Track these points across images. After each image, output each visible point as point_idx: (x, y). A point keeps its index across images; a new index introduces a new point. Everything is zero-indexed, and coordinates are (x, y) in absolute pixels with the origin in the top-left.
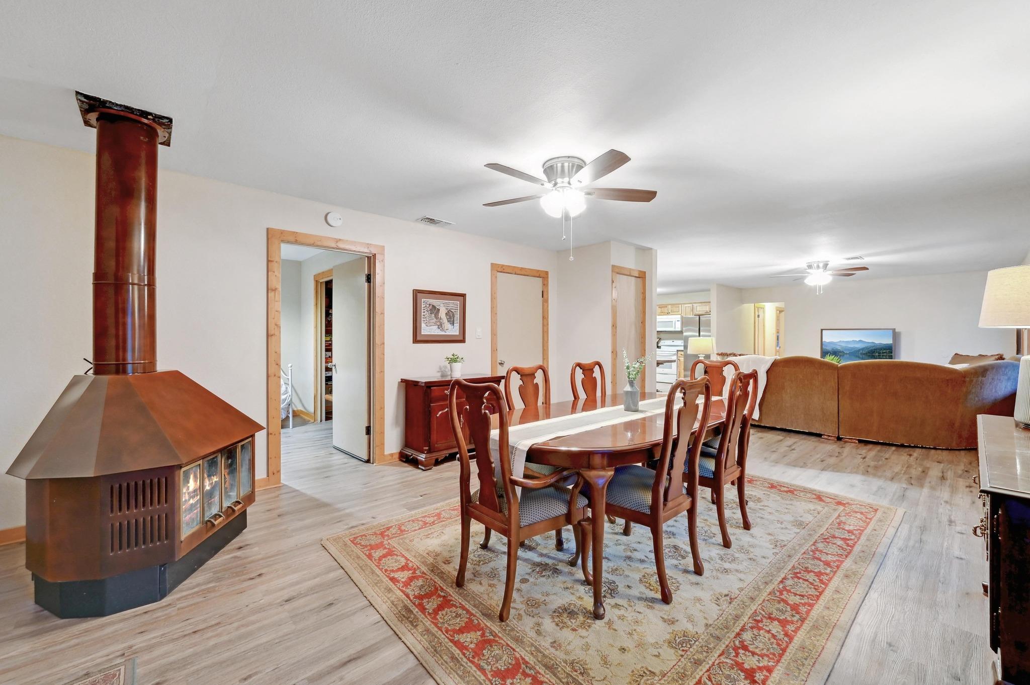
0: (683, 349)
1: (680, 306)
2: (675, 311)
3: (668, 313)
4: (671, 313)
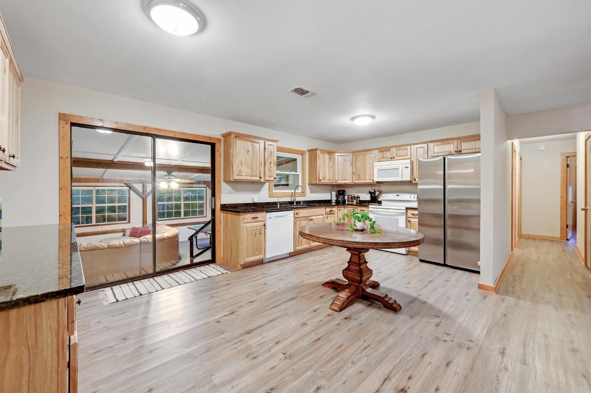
0: (417, 207)
1: (409, 147)
2: (401, 154)
3: (392, 158)
4: (396, 158)
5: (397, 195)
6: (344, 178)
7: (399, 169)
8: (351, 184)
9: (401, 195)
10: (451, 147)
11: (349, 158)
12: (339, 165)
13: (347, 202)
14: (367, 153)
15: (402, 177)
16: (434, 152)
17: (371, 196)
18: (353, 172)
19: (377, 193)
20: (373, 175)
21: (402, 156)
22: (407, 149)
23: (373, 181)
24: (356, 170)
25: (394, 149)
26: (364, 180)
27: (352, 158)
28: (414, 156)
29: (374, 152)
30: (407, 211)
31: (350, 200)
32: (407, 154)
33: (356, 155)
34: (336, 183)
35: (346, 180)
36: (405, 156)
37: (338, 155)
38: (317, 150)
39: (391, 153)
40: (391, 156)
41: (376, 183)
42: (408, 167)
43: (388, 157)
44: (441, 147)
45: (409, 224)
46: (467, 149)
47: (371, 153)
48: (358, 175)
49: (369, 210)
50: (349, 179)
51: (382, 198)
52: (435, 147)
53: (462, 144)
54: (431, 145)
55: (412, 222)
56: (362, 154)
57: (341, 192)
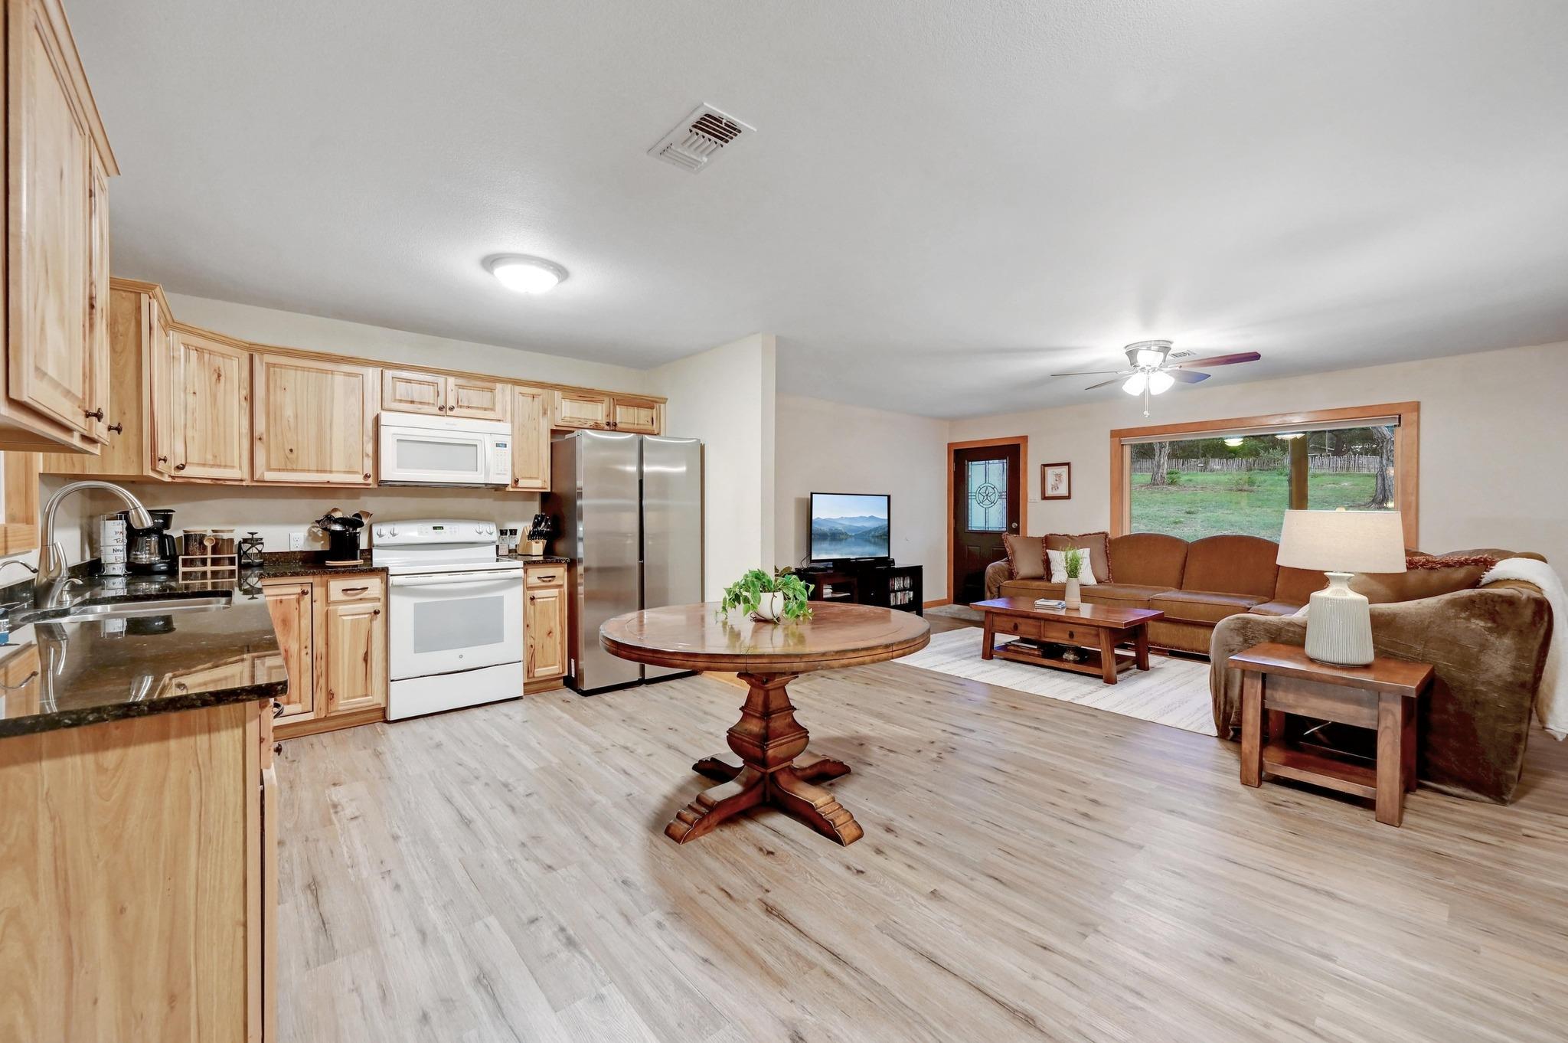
2: (476, 403)
3: (444, 409)
4: (459, 411)
5: (435, 528)
6: (215, 457)
7: (476, 446)
8: (244, 484)
9: (447, 526)
10: (597, 412)
11: (235, 369)
12: (192, 392)
13: (184, 565)
14: (334, 369)
15: (487, 473)
16: (563, 416)
17: (334, 533)
18: (256, 434)
19: (365, 521)
20: (365, 458)
21: (478, 408)
22: (492, 390)
23: (367, 476)
24: (271, 426)
25: (451, 380)
26: (318, 471)
27: (246, 373)
28: (512, 415)
29: (372, 374)
30: (526, 572)
31: (206, 558)
32: (494, 404)
33: (269, 365)
34: (173, 477)
35: (223, 464)
36: (485, 409)
37: (184, 342)
38: (140, 293)
39: (438, 392)
40: (441, 403)
41: (376, 486)
42: (505, 446)
43: (429, 404)
44: (576, 405)
45: (532, 607)
46: (625, 423)
47: (356, 375)
48: (288, 451)
49: (392, 584)
50: (236, 464)
51: (376, 540)
52: (564, 403)
53: (618, 409)
54: (558, 394)
55: (539, 600)
56: (309, 369)
57: (161, 521)
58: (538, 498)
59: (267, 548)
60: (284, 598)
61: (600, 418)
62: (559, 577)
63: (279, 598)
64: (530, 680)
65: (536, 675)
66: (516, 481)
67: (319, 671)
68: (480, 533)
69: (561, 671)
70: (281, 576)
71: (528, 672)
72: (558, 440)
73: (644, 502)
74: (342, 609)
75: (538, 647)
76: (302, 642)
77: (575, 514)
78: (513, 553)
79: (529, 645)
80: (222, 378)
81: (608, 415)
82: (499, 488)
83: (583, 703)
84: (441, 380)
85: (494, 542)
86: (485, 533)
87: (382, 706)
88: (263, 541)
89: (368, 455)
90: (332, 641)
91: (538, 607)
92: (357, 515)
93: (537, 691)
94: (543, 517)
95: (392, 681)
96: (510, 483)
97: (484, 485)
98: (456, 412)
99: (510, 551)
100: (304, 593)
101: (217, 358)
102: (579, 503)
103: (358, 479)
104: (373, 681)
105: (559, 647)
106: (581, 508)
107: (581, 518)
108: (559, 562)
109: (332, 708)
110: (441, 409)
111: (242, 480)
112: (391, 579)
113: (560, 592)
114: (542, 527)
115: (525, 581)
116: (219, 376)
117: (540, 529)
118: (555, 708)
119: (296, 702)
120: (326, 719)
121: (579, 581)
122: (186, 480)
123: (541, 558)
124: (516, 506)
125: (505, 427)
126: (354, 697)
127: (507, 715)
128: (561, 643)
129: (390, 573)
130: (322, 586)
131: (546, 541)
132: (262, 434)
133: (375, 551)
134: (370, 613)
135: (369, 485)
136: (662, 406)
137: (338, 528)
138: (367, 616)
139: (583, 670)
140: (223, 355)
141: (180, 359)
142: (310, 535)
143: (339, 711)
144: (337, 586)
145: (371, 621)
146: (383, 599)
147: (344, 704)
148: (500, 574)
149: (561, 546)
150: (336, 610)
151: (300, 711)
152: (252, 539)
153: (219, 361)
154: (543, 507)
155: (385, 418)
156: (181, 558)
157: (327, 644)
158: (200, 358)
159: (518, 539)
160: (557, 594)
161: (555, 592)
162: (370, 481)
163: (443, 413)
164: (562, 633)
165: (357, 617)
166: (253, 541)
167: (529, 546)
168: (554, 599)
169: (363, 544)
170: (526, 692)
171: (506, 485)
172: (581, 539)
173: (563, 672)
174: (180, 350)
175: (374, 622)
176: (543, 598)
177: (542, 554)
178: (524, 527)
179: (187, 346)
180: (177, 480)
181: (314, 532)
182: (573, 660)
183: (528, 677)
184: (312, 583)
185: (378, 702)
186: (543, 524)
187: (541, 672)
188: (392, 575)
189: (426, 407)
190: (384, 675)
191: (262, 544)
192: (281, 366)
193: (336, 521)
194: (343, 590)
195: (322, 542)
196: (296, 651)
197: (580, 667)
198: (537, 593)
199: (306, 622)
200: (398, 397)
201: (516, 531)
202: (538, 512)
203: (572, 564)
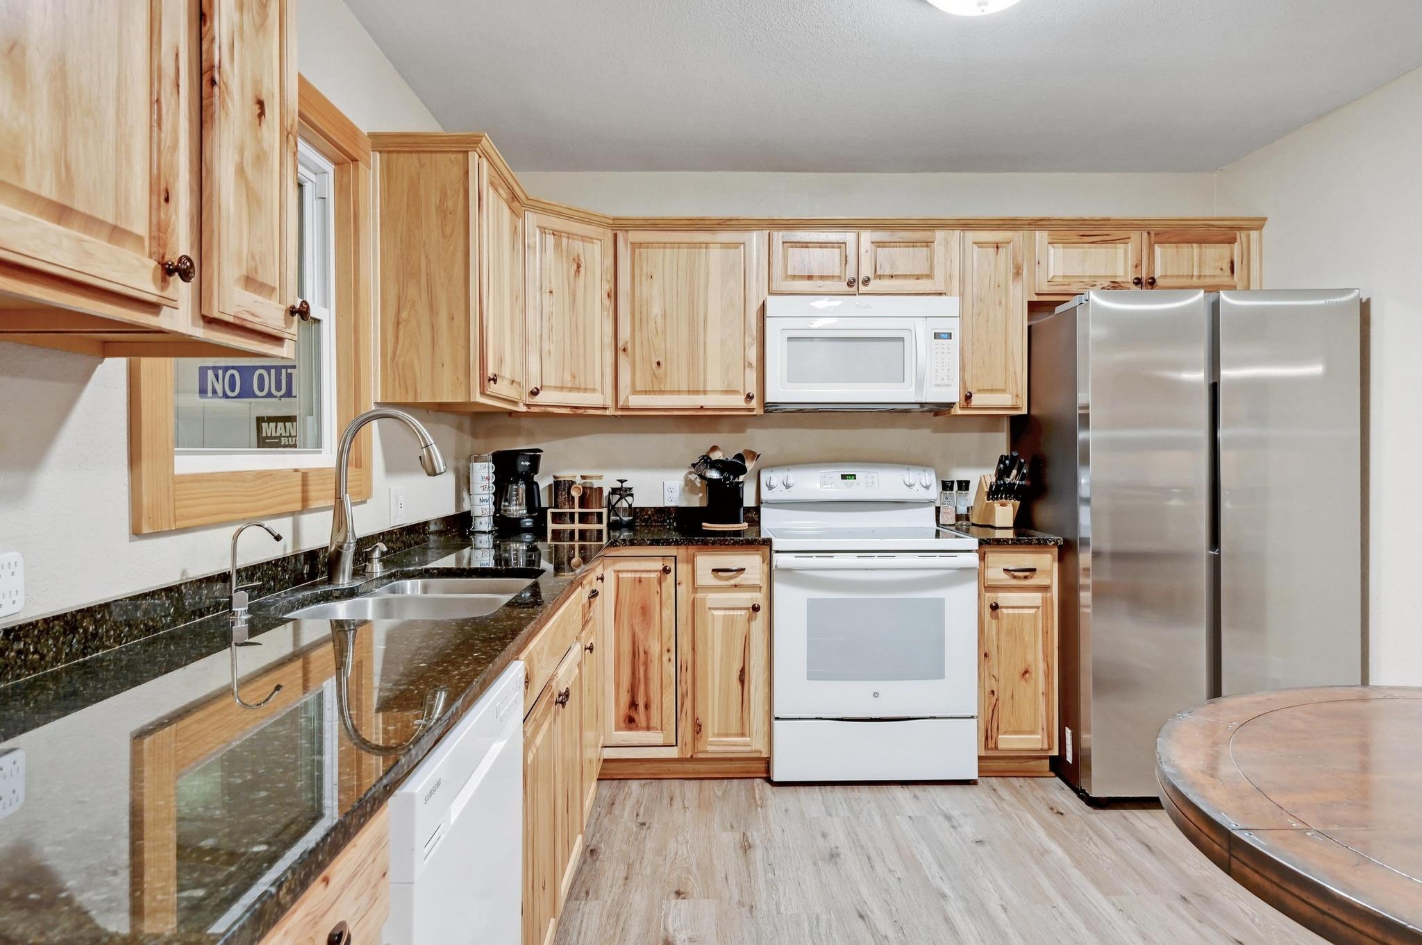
3: (854, 283)
5: (844, 477)
6: (573, 377)
7: (902, 339)
8: (608, 413)
9: (861, 474)
10: (1117, 261)
11: (596, 256)
12: (548, 290)
13: (554, 521)
14: (708, 241)
15: (920, 385)
16: (1051, 275)
17: (711, 482)
18: (620, 345)
19: (749, 465)
20: (747, 369)
21: (905, 276)
22: (928, 244)
23: (749, 397)
24: (637, 329)
25: (867, 236)
26: (689, 392)
27: (610, 260)
28: (962, 280)
29: (755, 240)
30: (982, 558)
31: (574, 513)
32: (932, 267)
33: (635, 246)
34: (528, 406)
35: (583, 386)
36: (918, 277)
37: (539, 224)
38: (467, 152)
39: (846, 257)
40: (851, 273)
41: (761, 412)
42: (950, 336)
43: (833, 277)
44: (1075, 252)
45: (994, 622)
46: (1172, 276)
47: (736, 245)
48: (655, 365)
49: (776, 566)
50: (598, 386)
51: (766, 495)
52: (1052, 251)
53: (1158, 249)
54: (1041, 237)
55: (1005, 611)
56: (679, 244)
57: (528, 463)
58: (1006, 425)
59: (638, 502)
60: (644, 575)
61: (1120, 272)
62: (1043, 571)
63: (638, 575)
64: (990, 753)
65: (1000, 746)
66: (968, 398)
67: (684, 688)
68: (910, 486)
69: (1046, 747)
70: (639, 545)
71: (987, 738)
72: (1043, 319)
73: (1221, 434)
74: (713, 598)
75: (1004, 697)
76: (664, 642)
77: (1075, 456)
78: (963, 523)
79: (988, 690)
80: (582, 270)
81: (1138, 266)
82: (940, 409)
83: (1091, 825)
84: (849, 237)
85: (931, 502)
86: (917, 486)
87: (765, 755)
88: (633, 491)
89: (750, 365)
90: (699, 644)
91: (1004, 623)
92: (739, 456)
93: (1002, 774)
94: (1013, 460)
95: (777, 719)
96: (957, 400)
97: (917, 406)
98: (874, 285)
99: (958, 518)
100: (666, 571)
101: (577, 242)
102: (1081, 435)
103: (738, 401)
104: (752, 713)
105: (1042, 701)
106: (1086, 445)
107: (1086, 461)
108: (1042, 544)
109: (700, 747)
110: (850, 284)
111: (605, 408)
112: (775, 556)
113: (1044, 600)
114: (1013, 477)
115: (981, 575)
116: (579, 266)
117: (1008, 480)
118: (1034, 823)
119: (657, 729)
120: (692, 759)
121: (1083, 580)
122: (542, 409)
123: (1010, 534)
124: (971, 439)
125: (950, 304)
126: (727, 735)
127: (948, 818)
128: (1047, 694)
129: (775, 548)
130: (687, 562)
131: (1018, 503)
132: (627, 343)
133: (764, 511)
134: (748, 609)
135: (752, 410)
136: (1254, 235)
137: (714, 474)
138: (743, 612)
139: (1090, 750)
140: (583, 238)
141: (535, 248)
142: (686, 485)
143: (707, 752)
144: (707, 561)
145: (750, 620)
146: (765, 589)
147: (715, 743)
148: (938, 560)
149: (1045, 513)
150: (704, 600)
151: (661, 742)
152: (620, 489)
153: (578, 246)
154: (1014, 441)
155: (773, 304)
156: (550, 511)
157: (693, 649)
158: (558, 245)
159: (971, 496)
160: (1039, 602)
161: (1036, 598)
162: (754, 403)
163: (854, 289)
164: (1048, 675)
165: (731, 612)
166: (622, 491)
167: (990, 512)
168: (1033, 611)
169: (749, 500)
170: (983, 772)
171: (951, 405)
172: (1087, 501)
173: (1050, 749)
174: (535, 236)
175: (753, 623)
176: (1014, 607)
177: (1011, 525)
178: (982, 476)
179: (543, 230)
180: (534, 410)
181: (691, 480)
182: (1068, 732)
183: (986, 747)
184: (676, 557)
185: (758, 748)
186: (1015, 472)
187: (1009, 742)
188: (777, 552)
189: (829, 282)
190: (767, 708)
191: (632, 495)
192: (647, 245)
193: (714, 465)
194: (713, 570)
195: (701, 495)
196: (657, 656)
197: (1084, 744)
198: (1003, 598)
199: (668, 613)
200: (790, 272)
201: (967, 483)
202: (1004, 450)
203: (1067, 550)
